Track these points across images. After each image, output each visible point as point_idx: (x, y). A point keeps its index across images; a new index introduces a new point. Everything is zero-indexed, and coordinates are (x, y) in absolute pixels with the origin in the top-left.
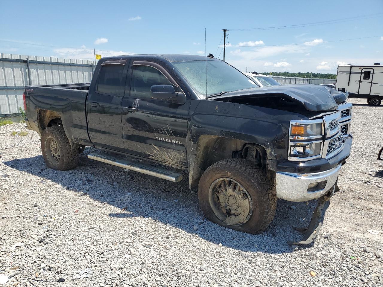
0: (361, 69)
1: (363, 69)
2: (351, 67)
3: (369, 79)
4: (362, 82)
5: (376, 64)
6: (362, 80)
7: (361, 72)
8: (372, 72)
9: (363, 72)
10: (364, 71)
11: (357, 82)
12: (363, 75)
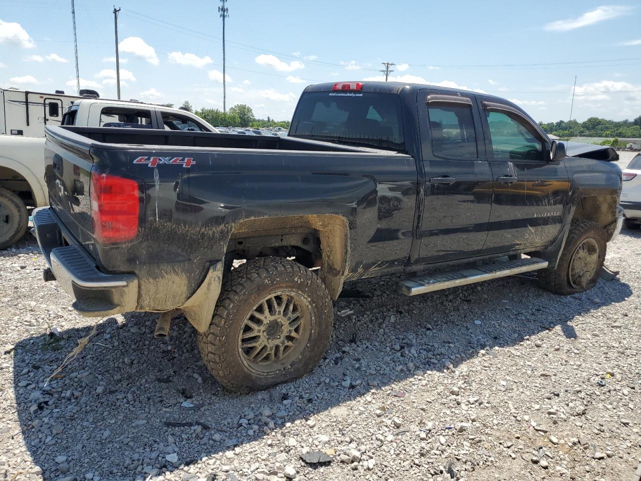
0: (43, 99)
1: (46, 99)
2: (27, 93)
3: (57, 115)
4: (48, 120)
5: (57, 92)
6: (48, 116)
7: (45, 104)
8: (60, 105)
9: (47, 104)
10: (47, 101)
11: (40, 119)
12: (47, 109)
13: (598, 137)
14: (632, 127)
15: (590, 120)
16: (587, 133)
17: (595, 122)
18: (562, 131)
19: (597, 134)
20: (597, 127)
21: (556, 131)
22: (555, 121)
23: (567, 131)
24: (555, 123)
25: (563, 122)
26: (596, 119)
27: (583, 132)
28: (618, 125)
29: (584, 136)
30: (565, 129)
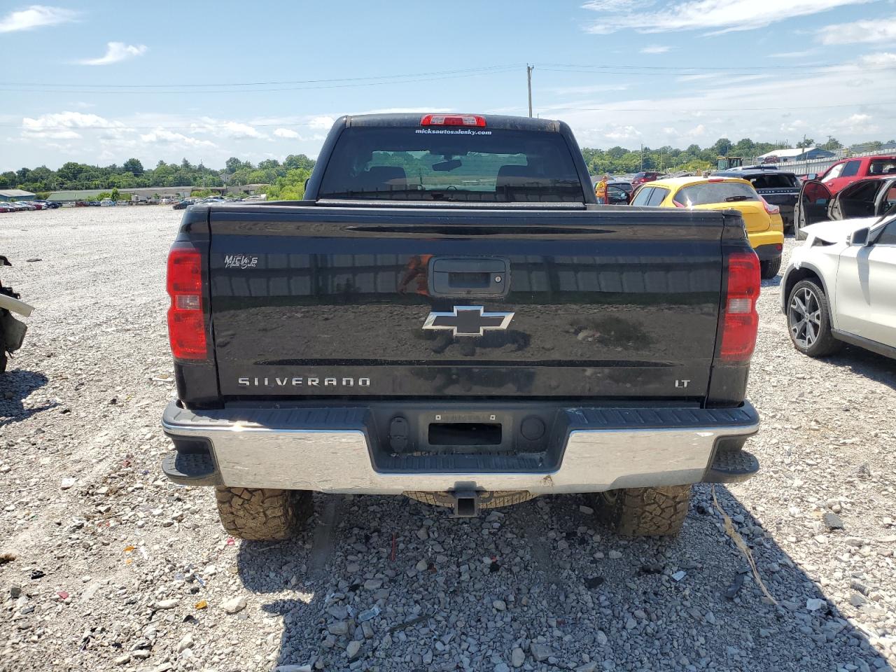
13: (86, 189)
14: (124, 174)
15: (68, 166)
16: (69, 184)
17: (74, 168)
18: (30, 183)
19: (83, 185)
20: (79, 176)
21: (21, 184)
22: (15, 169)
23: (39, 184)
24: (15, 172)
25: (28, 170)
26: (75, 165)
27: (63, 184)
28: (106, 172)
29: (66, 189)
30: (36, 180)
